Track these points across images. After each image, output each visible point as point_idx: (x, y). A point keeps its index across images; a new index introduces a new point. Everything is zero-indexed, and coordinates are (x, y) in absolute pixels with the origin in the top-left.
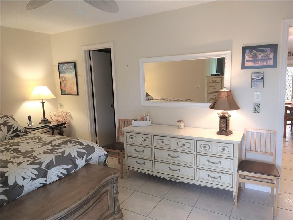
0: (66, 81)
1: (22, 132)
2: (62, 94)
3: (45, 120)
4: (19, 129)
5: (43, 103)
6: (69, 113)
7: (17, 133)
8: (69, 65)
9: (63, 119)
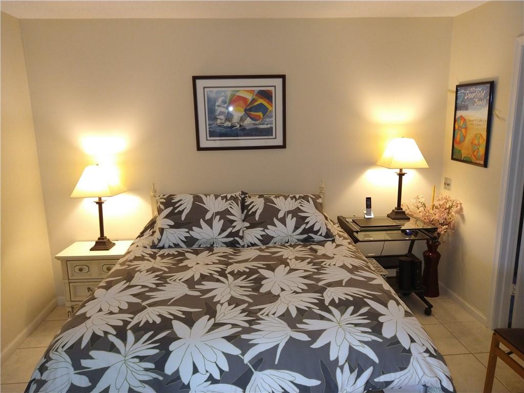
0: (466, 128)
1: (321, 235)
2: (453, 158)
3: (399, 213)
4: (316, 229)
5: (401, 175)
6: (459, 205)
7: (310, 234)
8: (479, 89)
9: (440, 217)
